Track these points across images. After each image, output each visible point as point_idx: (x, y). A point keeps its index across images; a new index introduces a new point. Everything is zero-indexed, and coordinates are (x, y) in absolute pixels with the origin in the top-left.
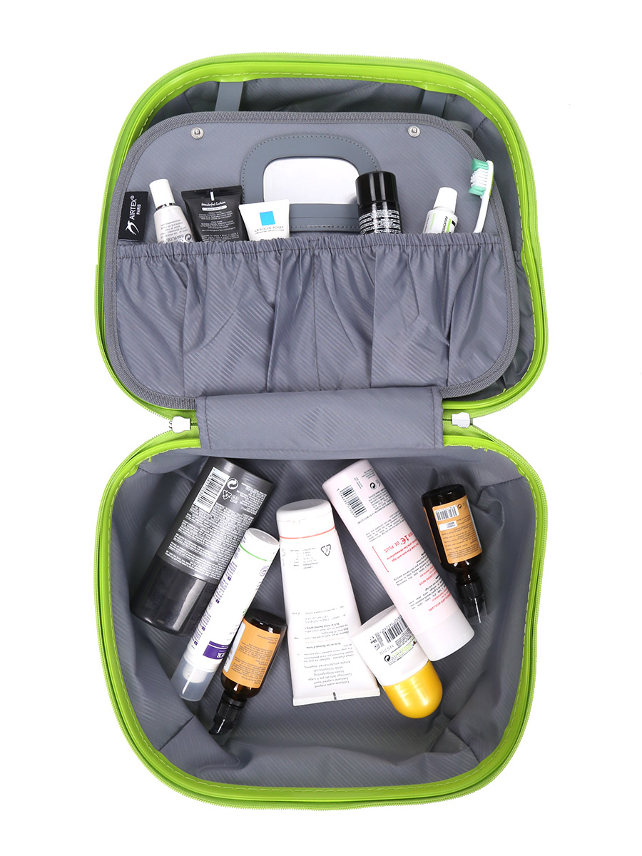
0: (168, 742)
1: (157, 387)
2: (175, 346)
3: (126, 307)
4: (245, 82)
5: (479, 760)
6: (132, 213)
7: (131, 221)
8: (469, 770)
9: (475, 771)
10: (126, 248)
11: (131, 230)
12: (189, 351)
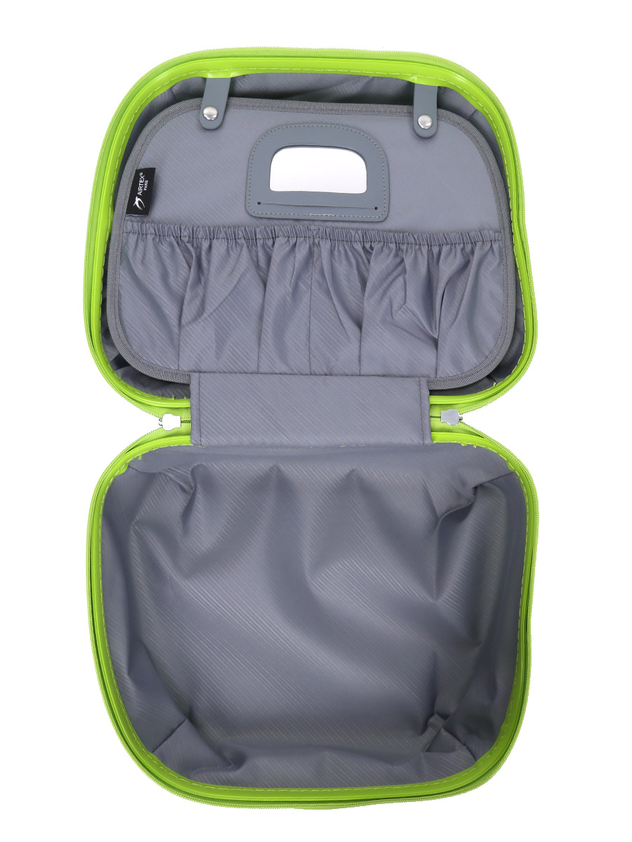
0: (160, 745)
1: (152, 359)
2: (173, 320)
3: (128, 280)
4: (232, 78)
5: (475, 757)
6: (140, 189)
7: (139, 197)
8: (466, 768)
9: (473, 769)
10: (133, 223)
11: (138, 206)
12: (187, 324)
